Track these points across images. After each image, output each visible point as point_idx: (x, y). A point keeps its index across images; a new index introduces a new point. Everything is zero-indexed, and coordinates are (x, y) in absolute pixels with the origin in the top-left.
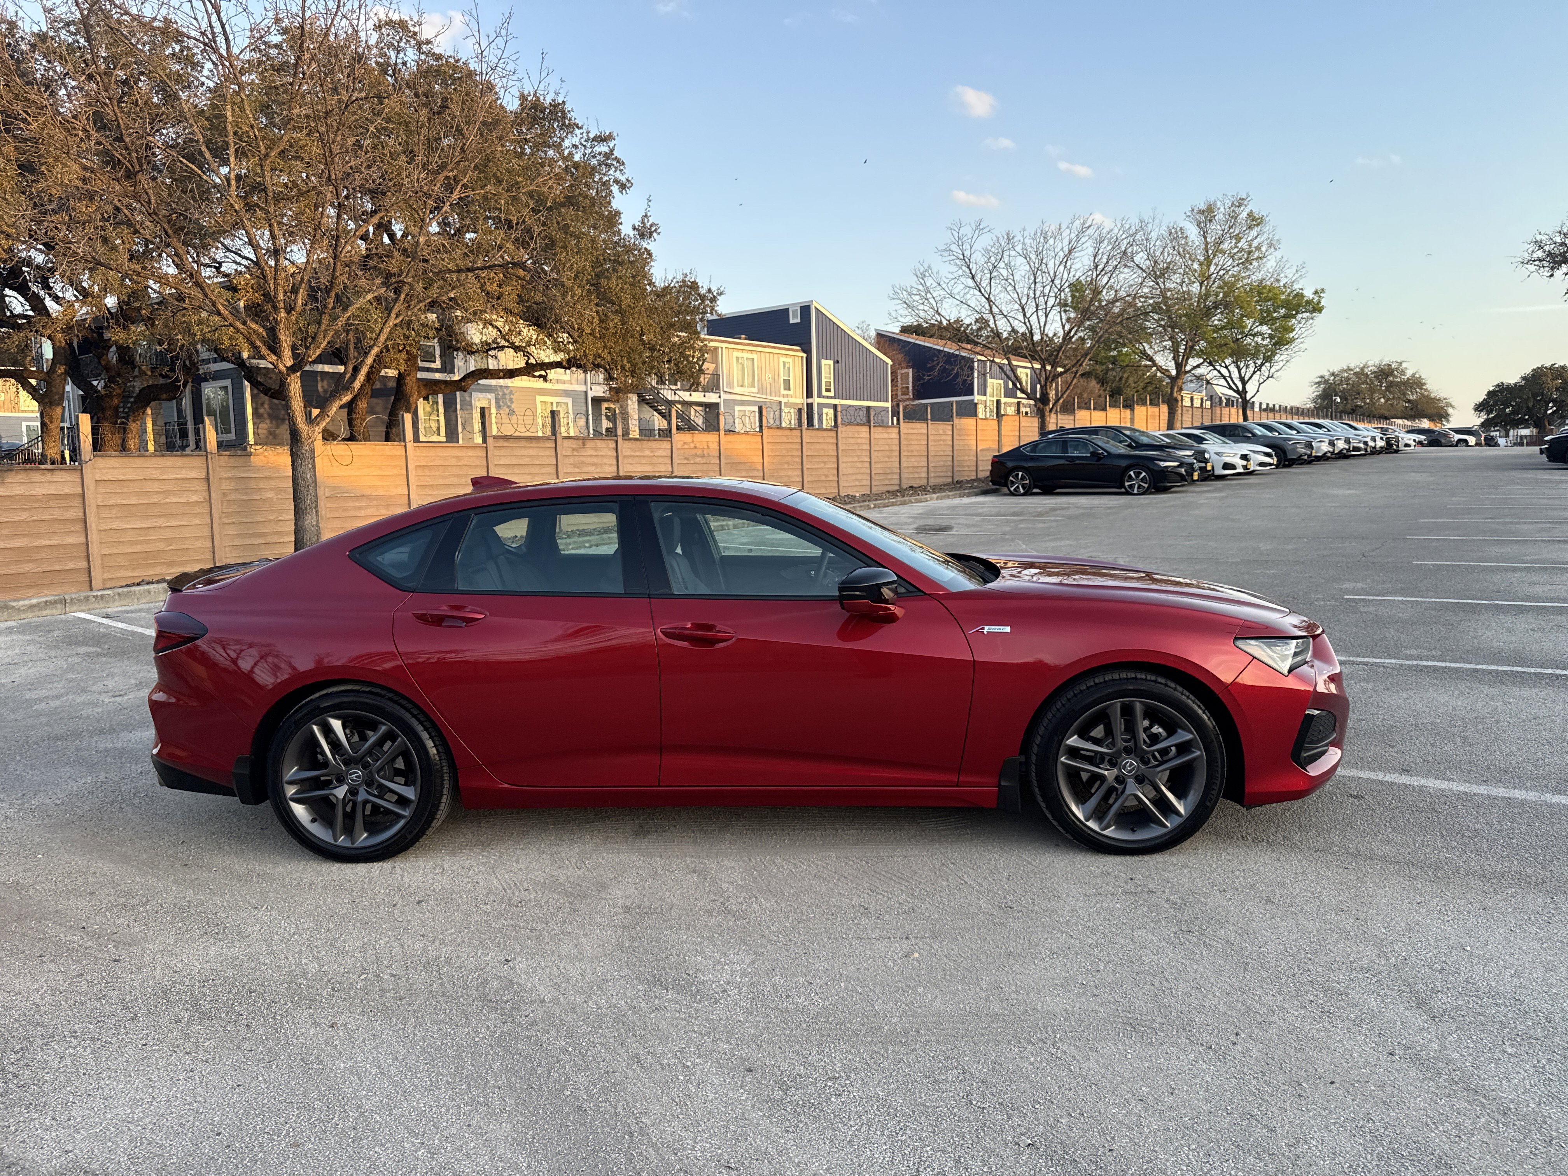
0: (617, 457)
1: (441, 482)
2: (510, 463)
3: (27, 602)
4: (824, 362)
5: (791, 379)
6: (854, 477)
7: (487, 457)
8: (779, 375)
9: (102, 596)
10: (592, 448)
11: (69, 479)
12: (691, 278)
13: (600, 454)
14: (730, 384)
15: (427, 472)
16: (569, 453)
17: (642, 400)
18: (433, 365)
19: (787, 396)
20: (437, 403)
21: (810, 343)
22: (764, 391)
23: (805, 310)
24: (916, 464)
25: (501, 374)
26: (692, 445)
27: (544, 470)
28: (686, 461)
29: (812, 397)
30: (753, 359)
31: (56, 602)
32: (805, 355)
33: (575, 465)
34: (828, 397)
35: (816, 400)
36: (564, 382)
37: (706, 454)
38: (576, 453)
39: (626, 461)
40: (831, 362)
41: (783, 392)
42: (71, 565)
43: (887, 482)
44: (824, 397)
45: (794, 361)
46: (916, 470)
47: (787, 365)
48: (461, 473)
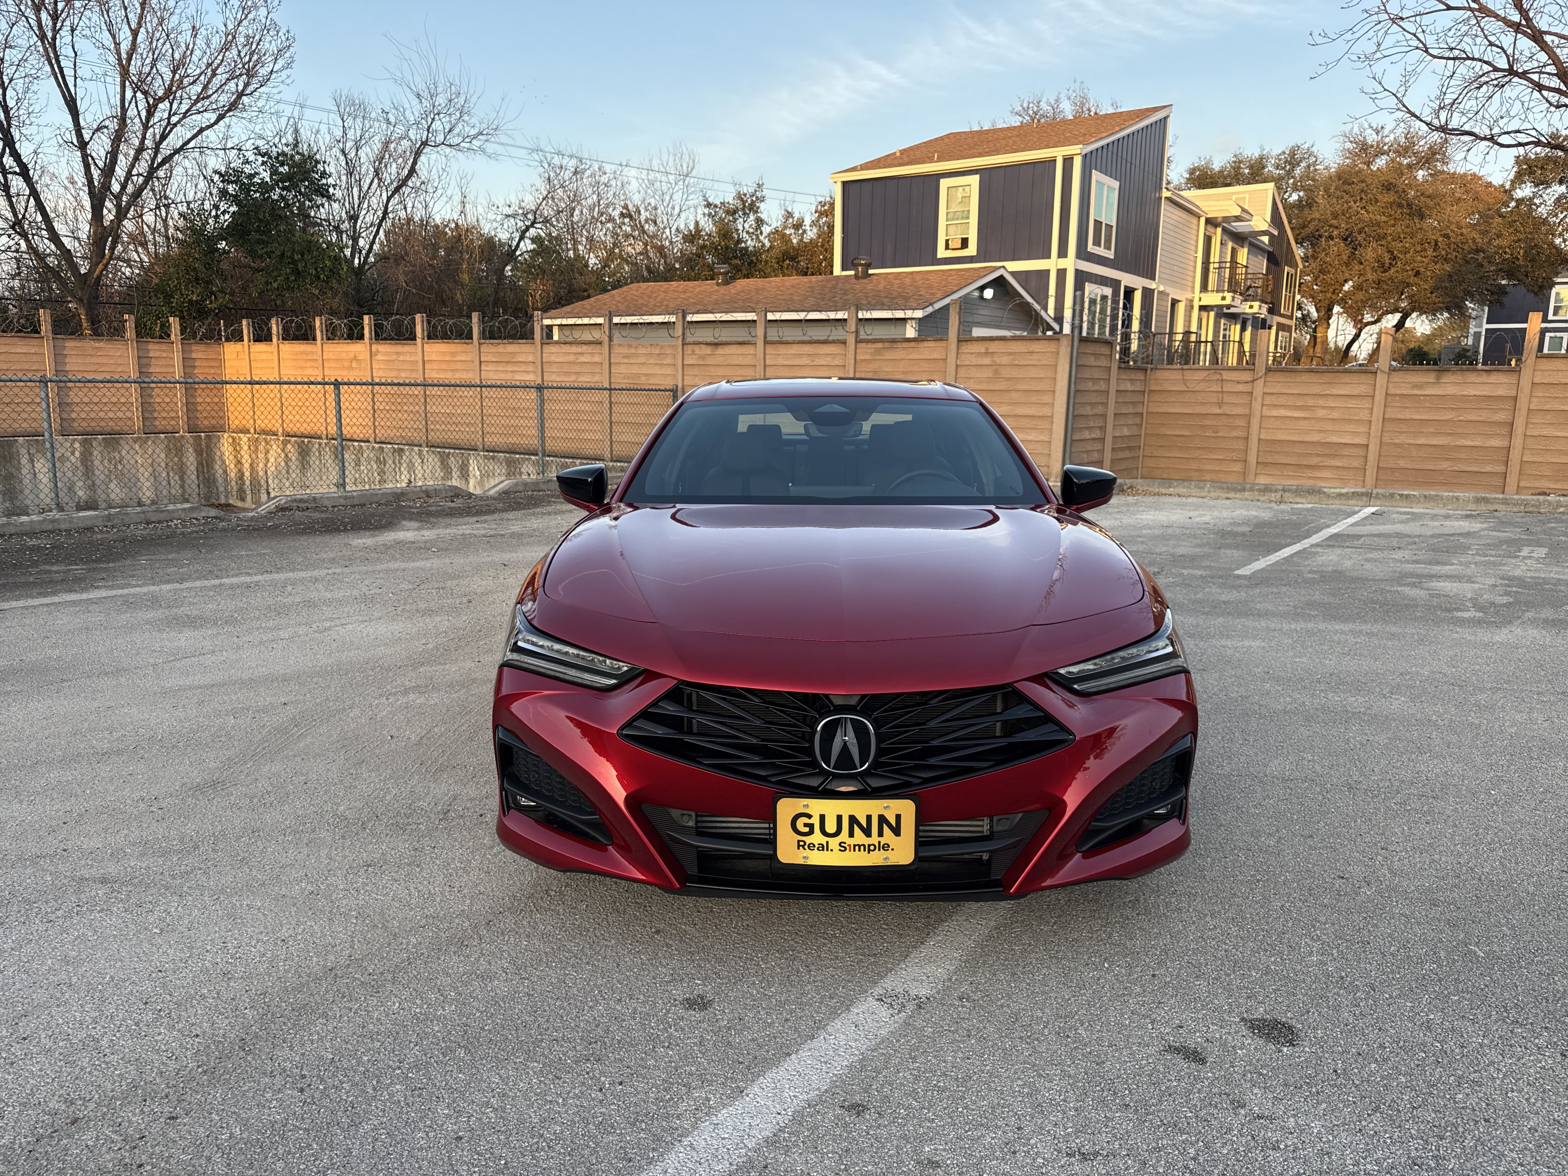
3: (1337, 490)
9: (1407, 496)
11: (1506, 380)
31: (1362, 494)
42: (1488, 469)
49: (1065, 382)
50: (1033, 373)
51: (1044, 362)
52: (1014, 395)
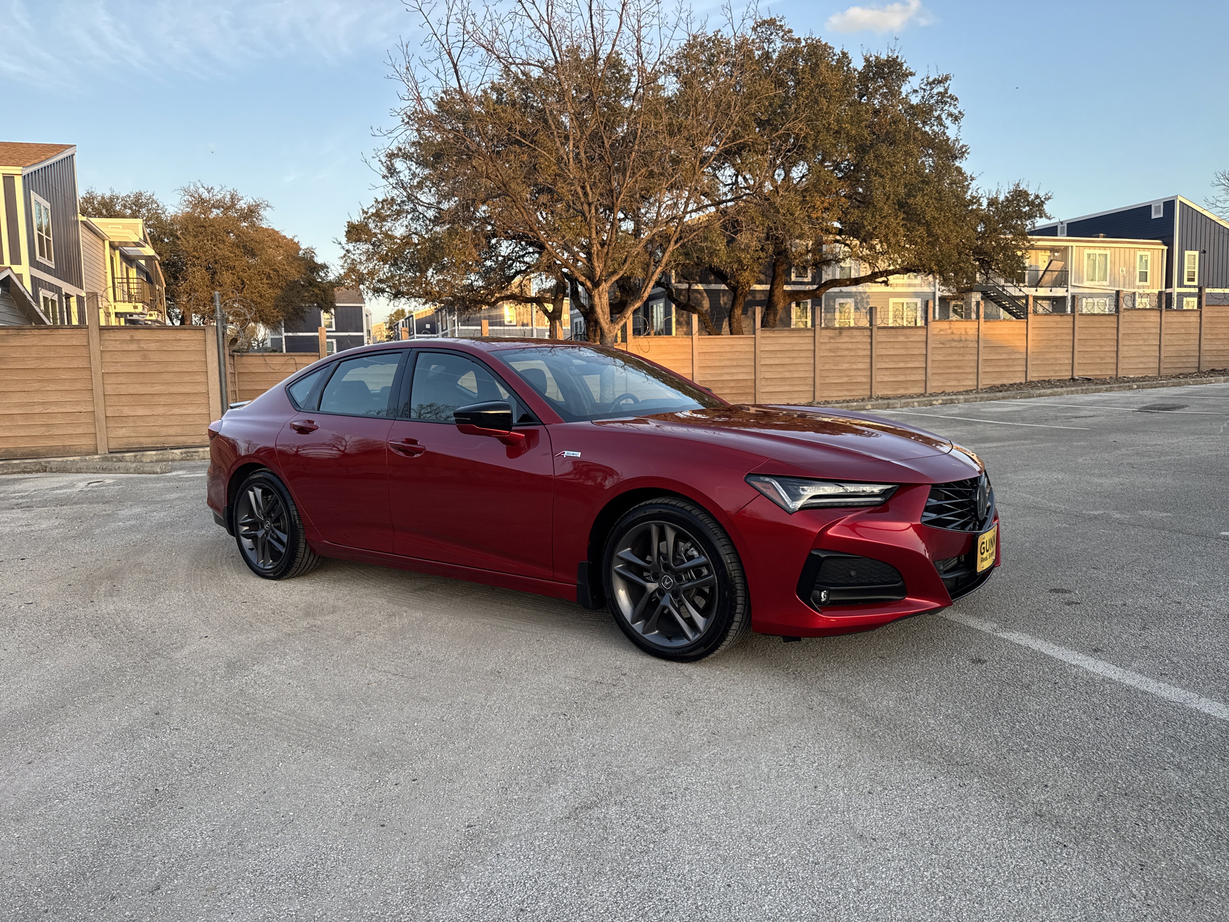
0: (871, 343)
1: (717, 364)
2: (774, 349)
4: (1187, 253)
5: (1149, 271)
6: (1137, 360)
7: (755, 345)
8: (1134, 268)
10: (847, 336)
12: (1022, 187)
13: (855, 340)
14: (1080, 279)
15: (707, 357)
16: (826, 341)
17: (986, 296)
18: (806, 280)
19: (1143, 287)
20: (807, 308)
21: (1172, 236)
22: (1117, 284)
23: (1169, 205)
24: (1222, 348)
25: (848, 283)
26: (949, 332)
27: (803, 355)
28: (941, 346)
29: (1171, 287)
30: (1106, 255)
32: (1166, 248)
33: (830, 350)
34: (1190, 286)
35: (1176, 290)
36: (915, 286)
37: (963, 338)
38: (832, 341)
39: (880, 346)
40: (1197, 253)
41: (1138, 283)
43: (1181, 365)
44: (1186, 286)
45: (1153, 255)
46: (1221, 353)
47: (1144, 259)
48: (734, 357)
49: (216, 364)
50: (183, 357)
51: (193, 348)
52: (167, 377)
